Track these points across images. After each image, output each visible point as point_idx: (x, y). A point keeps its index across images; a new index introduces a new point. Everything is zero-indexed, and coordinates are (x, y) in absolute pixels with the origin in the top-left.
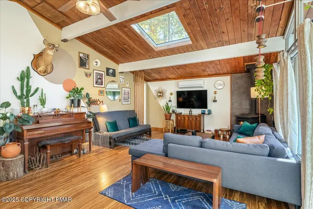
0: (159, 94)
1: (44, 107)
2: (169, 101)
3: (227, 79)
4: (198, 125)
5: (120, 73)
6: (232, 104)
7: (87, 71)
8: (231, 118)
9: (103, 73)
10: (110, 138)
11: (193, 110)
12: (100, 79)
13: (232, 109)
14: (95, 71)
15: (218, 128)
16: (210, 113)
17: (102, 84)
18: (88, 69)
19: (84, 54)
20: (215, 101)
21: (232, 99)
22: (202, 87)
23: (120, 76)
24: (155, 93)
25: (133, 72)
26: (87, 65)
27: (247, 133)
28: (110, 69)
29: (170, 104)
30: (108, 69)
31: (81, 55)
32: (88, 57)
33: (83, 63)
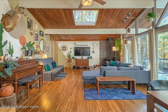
0: (63, 48)
1: (12, 56)
2: (70, 52)
3: (98, 42)
4: (87, 64)
5: (45, 34)
6: (100, 54)
7: (32, 31)
8: (100, 60)
9: (38, 33)
10: (51, 75)
11: (83, 57)
12: (37, 37)
13: (100, 56)
14: (35, 32)
15: (94, 65)
16: (91, 58)
17: (38, 41)
18: (32, 30)
19: (30, 20)
20: (93, 52)
21: (100, 51)
22: (88, 45)
23: (46, 37)
24: (60, 48)
25: (50, 35)
26: (31, 27)
27: (114, 65)
28: (42, 31)
29: (71, 54)
30: (40, 31)
31: (29, 20)
32: (32, 22)
33: (30, 26)
